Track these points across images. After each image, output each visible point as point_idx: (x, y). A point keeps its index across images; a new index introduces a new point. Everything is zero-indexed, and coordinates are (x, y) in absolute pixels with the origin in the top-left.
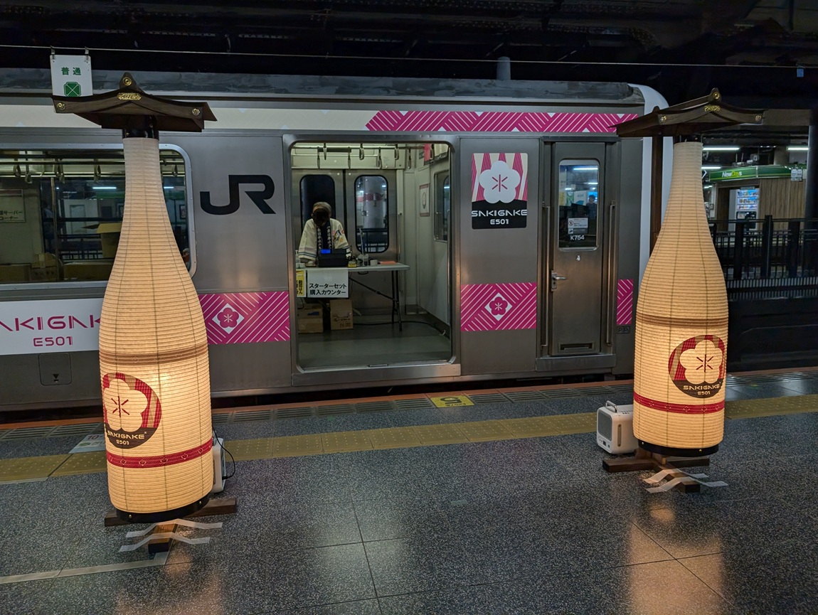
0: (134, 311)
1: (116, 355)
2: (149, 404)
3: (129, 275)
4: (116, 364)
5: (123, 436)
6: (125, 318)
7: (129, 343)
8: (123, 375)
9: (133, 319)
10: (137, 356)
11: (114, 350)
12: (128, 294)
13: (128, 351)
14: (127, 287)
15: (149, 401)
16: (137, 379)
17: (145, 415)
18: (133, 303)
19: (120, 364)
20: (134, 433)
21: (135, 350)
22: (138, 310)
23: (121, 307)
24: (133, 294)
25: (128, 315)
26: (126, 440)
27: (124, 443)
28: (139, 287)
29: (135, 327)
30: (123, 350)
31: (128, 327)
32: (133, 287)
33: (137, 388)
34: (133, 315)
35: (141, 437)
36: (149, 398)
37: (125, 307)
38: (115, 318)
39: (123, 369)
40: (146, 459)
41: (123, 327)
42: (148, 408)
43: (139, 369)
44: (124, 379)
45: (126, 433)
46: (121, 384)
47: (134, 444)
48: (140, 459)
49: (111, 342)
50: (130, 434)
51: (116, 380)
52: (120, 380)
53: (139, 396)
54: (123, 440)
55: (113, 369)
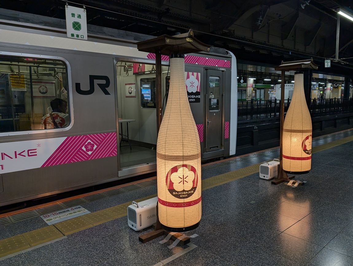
1: (183, 156)
2: (195, 177)
3: (184, 120)
4: (183, 160)
5: (185, 193)
6: (187, 140)
7: (189, 150)
8: (186, 165)
9: (190, 139)
10: (192, 156)
11: (182, 154)
12: (186, 129)
13: (189, 154)
14: (185, 126)
15: (195, 175)
16: (192, 166)
17: (194, 182)
18: (189, 133)
19: (185, 160)
20: (190, 191)
21: (191, 153)
22: (191, 136)
23: (184, 135)
24: (188, 129)
25: (188, 138)
26: (186, 194)
27: (185, 196)
28: (190, 125)
29: (191, 143)
30: (187, 154)
31: (188, 143)
32: (187, 125)
33: (191, 170)
34: (190, 138)
35: (192, 192)
36: (195, 174)
37: (186, 134)
38: (182, 140)
39: (186, 163)
40: (194, 201)
41: (186, 143)
42: (195, 178)
43: (192, 162)
44: (186, 167)
45: (186, 191)
46: (185, 169)
47: (189, 195)
48: (191, 202)
49: (180, 151)
50: (188, 191)
51: (182, 168)
52: (184, 168)
53: (192, 173)
54: (184, 195)
55: (181, 163)
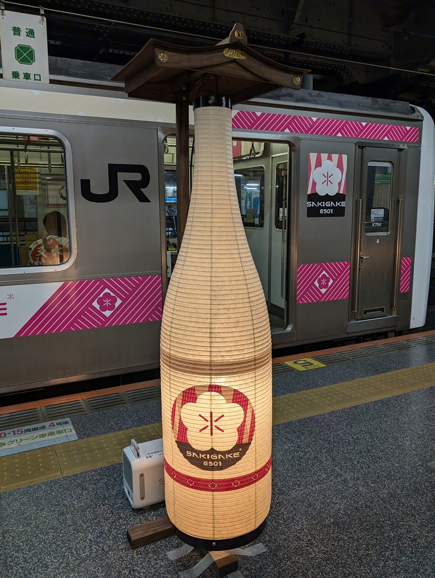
0: (231, 311)
1: (211, 364)
2: (245, 417)
3: (219, 270)
4: (211, 374)
5: (214, 457)
6: (223, 321)
7: (229, 349)
8: (219, 387)
9: (231, 320)
10: (237, 364)
11: (208, 359)
12: (222, 293)
13: (228, 358)
14: (220, 284)
15: (245, 413)
16: (235, 390)
17: (241, 430)
18: (230, 302)
19: (216, 374)
21: (234, 357)
22: (236, 311)
23: (216, 307)
24: (229, 292)
25: (226, 316)
28: (234, 283)
29: (234, 330)
30: (221, 358)
31: (225, 330)
32: (227, 283)
33: (235, 400)
34: (232, 316)
35: (236, 455)
36: (245, 410)
37: (221, 307)
38: (209, 321)
39: (219, 381)
40: (239, 479)
41: (220, 330)
42: (244, 421)
43: (237, 379)
44: (220, 392)
45: (218, 453)
47: (228, 463)
48: (233, 480)
49: (204, 349)
50: (224, 453)
51: (208, 393)
52: (213, 393)
54: (213, 461)
55: (205, 381)
